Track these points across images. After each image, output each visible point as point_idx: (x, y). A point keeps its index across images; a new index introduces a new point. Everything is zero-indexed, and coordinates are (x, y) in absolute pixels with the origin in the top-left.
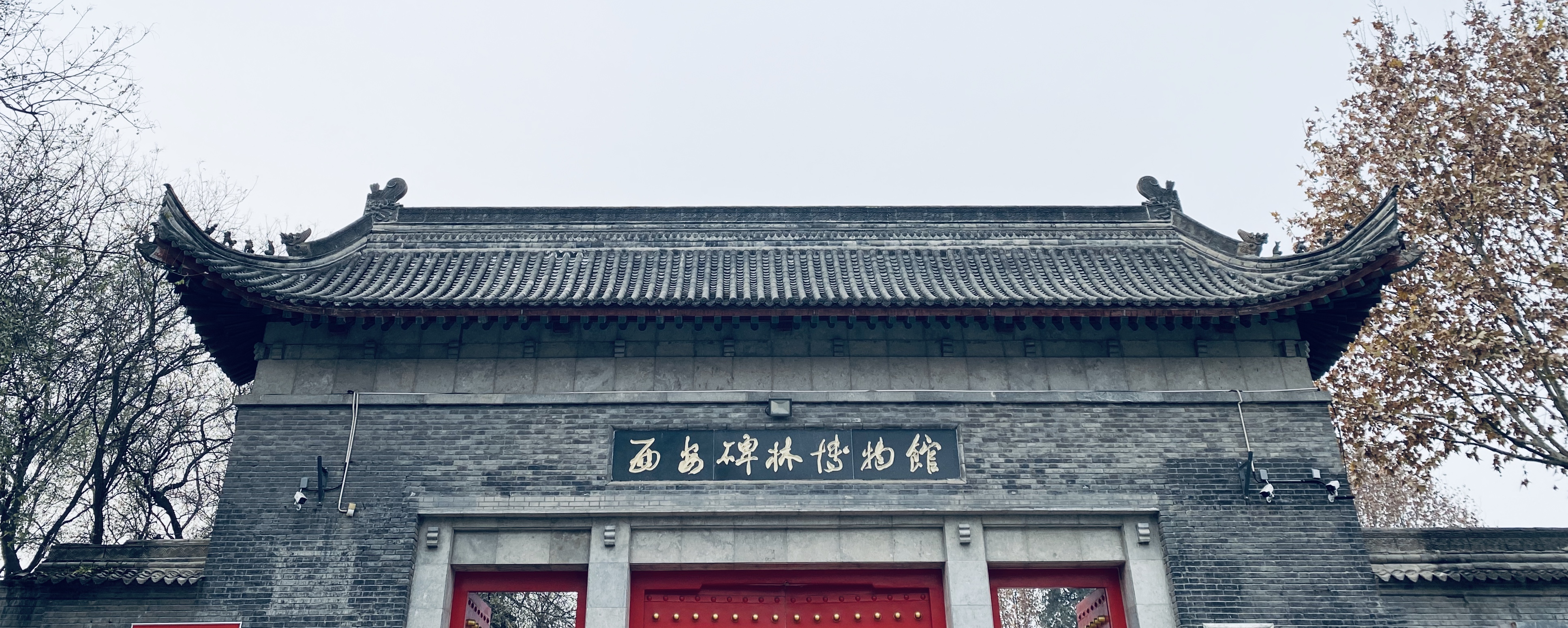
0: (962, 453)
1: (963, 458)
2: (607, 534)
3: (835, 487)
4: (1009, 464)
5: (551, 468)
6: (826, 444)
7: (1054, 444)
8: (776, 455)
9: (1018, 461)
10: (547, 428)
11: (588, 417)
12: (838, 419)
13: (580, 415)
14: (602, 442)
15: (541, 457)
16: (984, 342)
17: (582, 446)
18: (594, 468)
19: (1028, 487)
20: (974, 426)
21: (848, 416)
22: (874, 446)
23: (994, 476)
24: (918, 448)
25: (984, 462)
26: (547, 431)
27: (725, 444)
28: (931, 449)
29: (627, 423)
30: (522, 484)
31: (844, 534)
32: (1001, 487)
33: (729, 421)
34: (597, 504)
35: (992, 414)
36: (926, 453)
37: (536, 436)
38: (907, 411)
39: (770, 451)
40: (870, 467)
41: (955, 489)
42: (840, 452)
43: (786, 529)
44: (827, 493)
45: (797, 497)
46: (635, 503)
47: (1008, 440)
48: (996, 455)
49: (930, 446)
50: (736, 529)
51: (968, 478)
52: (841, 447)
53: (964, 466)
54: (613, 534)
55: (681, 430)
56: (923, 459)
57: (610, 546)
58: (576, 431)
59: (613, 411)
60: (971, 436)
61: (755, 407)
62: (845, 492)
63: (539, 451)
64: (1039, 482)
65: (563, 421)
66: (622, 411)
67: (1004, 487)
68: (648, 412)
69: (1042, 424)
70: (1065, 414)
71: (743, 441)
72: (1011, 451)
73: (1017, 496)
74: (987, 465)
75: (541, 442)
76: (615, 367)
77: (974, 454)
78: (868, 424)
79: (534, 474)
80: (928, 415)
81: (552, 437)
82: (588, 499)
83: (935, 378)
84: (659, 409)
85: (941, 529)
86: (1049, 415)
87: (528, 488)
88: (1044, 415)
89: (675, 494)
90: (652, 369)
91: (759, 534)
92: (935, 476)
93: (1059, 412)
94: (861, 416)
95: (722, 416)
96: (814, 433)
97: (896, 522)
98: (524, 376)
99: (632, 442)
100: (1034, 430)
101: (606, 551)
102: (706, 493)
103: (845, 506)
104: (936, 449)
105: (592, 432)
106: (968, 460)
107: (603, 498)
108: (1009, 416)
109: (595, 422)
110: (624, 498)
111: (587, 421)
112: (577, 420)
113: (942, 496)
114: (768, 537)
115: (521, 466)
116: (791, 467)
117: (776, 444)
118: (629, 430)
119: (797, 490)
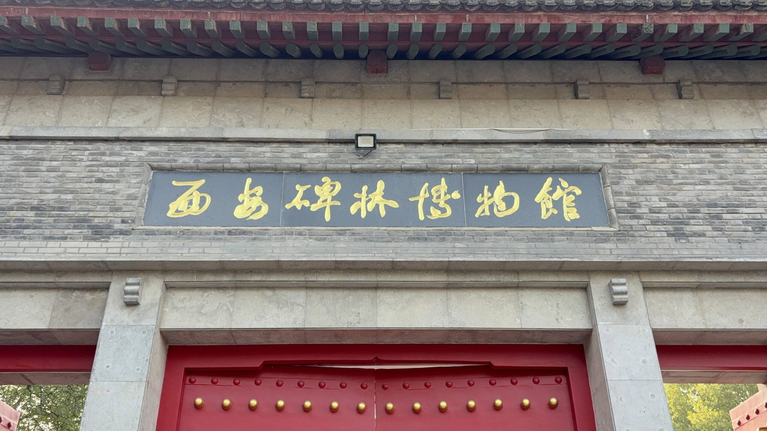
0: (611, 197)
1: (612, 203)
2: (128, 288)
3: (442, 234)
4: (674, 209)
5: (61, 209)
6: (429, 188)
7: (729, 187)
8: (364, 200)
9: (685, 206)
10: (63, 165)
11: (119, 155)
12: (445, 160)
13: (108, 152)
14: (134, 181)
15: (50, 197)
16: (628, 85)
17: (105, 186)
18: (118, 210)
19: (702, 235)
20: (623, 168)
21: (459, 158)
22: (492, 190)
23: (655, 223)
24: (551, 193)
25: (640, 207)
26: (62, 169)
27: (298, 187)
28: (568, 194)
29: (168, 161)
30: (18, 227)
31: (453, 295)
32: (665, 234)
33: (304, 161)
34: (118, 250)
35: (646, 155)
36: (562, 198)
37: (47, 173)
38: (536, 152)
39: (356, 195)
40: (487, 213)
41: (605, 238)
42: (448, 197)
43: (376, 287)
44: (432, 240)
45: (390, 245)
46: (170, 250)
47: (669, 183)
48: (656, 199)
49: (566, 191)
50: (308, 287)
51: (620, 225)
52: (449, 192)
53: (613, 211)
54: (136, 288)
55: (241, 171)
56: (558, 205)
57: (132, 305)
58: (101, 168)
59: (153, 148)
60: (620, 178)
61: (337, 147)
62: (456, 240)
63: (48, 190)
64: (715, 229)
65: (85, 158)
66: (163, 148)
67: (670, 235)
68: (199, 149)
69: (712, 165)
70: (740, 155)
71: (321, 184)
72: (675, 195)
73: (688, 245)
74: (645, 210)
75: (53, 180)
76: (162, 105)
77: (627, 198)
78: (485, 166)
79: (37, 215)
80: (561, 156)
81: (69, 175)
82: (105, 245)
83: (568, 120)
84: (213, 147)
85: (585, 289)
86: (719, 156)
87: (26, 231)
88: (712, 156)
89: (225, 240)
90: (209, 108)
91: (339, 294)
92: (574, 223)
93: (732, 153)
94: (475, 158)
95: (294, 156)
96: (414, 177)
97: (524, 278)
98: (44, 113)
99: (174, 183)
100: (702, 172)
101: (127, 310)
102: (269, 240)
103: (455, 255)
104: (574, 194)
105: (122, 171)
106: (619, 204)
107: (126, 244)
108: (667, 157)
109: (126, 161)
110: (156, 244)
111: (117, 159)
112: (103, 158)
113: (587, 245)
114: (352, 296)
115: (21, 207)
116: (383, 213)
117: (365, 188)
118: (171, 170)
119: (392, 238)
